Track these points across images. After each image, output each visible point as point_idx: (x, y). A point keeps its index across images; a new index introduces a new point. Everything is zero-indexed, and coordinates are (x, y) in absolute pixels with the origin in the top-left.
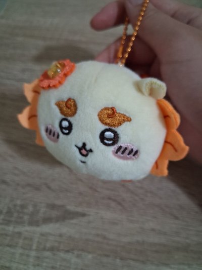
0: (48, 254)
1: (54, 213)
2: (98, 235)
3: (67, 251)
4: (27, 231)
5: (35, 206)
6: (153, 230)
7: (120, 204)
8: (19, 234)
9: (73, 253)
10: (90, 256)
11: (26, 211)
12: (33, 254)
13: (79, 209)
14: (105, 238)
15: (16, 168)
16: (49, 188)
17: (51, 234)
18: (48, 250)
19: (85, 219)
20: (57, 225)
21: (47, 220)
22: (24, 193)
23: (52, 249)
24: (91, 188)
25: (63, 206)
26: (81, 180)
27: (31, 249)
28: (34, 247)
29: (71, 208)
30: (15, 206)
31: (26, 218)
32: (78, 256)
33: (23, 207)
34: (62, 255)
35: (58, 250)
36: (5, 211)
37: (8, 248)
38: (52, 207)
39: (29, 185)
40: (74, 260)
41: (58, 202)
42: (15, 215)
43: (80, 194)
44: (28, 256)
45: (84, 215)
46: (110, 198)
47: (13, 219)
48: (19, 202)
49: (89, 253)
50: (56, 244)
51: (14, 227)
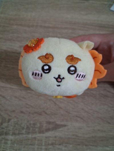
0: (50, 147)
1: (51, 126)
2: (73, 135)
3: (60, 144)
4: (38, 136)
5: (40, 123)
6: (99, 130)
7: (82, 119)
8: (35, 138)
9: (63, 145)
10: (71, 146)
11: (36, 126)
12: (43, 147)
13: (63, 123)
14: (77, 136)
15: (27, 104)
16: (46, 113)
17: (50, 137)
18: (50, 145)
19: (66, 128)
20: (53, 132)
21: (48, 130)
22: (33, 117)
23: (52, 144)
24: (67, 112)
25: (54, 122)
26: (61, 108)
27: (42, 145)
28: (43, 144)
29: (59, 123)
30: (30, 124)
31: (37, 130)
32: (65, 146)
33: (34, 124)
34: (58, 146)
35: (56, 144)
36: (25, 127)
37: (31, 146)
38: (49, 123)
39: (35, 113)
40: (63, 148)
41: (52, 120)
42: (31, 129)
43: (62, 115)
44: (41, 149)
45: (65, 126)
46: (77, 116)
47: (31, 131)
48: (32, 122)
49: (70, 144)
50: (54, 142)
51: (32, 135)
